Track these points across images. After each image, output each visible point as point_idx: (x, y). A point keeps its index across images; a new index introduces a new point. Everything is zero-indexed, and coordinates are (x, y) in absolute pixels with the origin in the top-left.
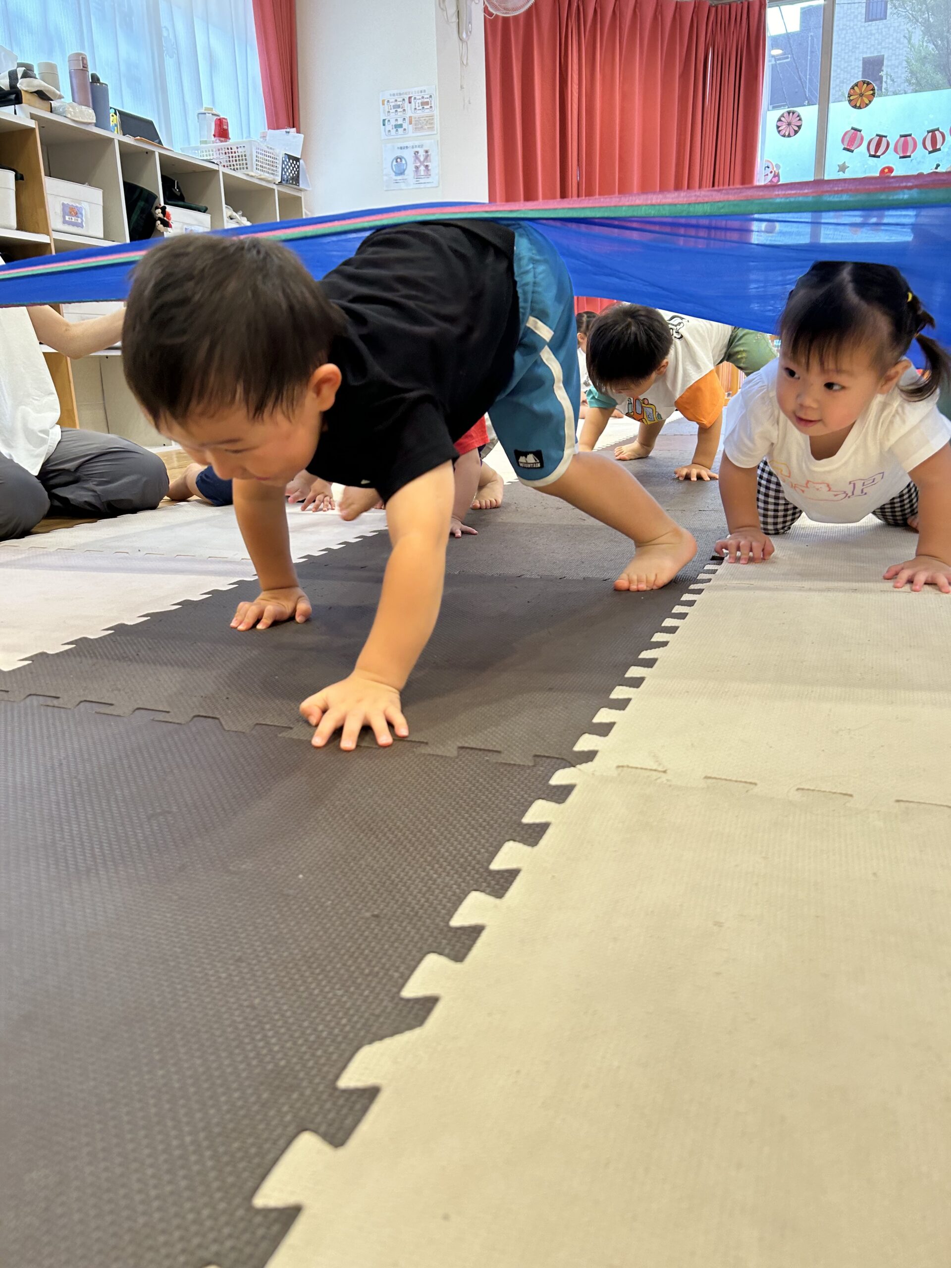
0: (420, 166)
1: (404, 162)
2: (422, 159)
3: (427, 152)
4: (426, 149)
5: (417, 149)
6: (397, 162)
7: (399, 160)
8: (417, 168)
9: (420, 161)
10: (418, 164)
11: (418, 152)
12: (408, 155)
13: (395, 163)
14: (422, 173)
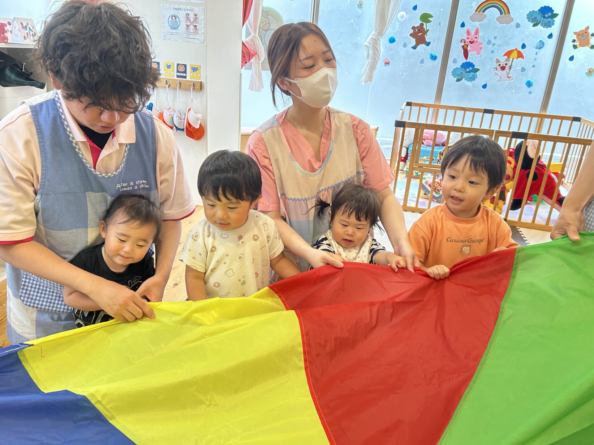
0: (190, 25)
1: (177, 20)
2: (192, 20)
3: (196, 15)
4: (196, 13)
5: (188, 12)
6: (172, 19)
7: (174, 18)
8: (188, 26)
9: (190, 21)
10: (189, 24)
11: (189, 15)
12: (182, 15)
13: (170, 19)
14: (192, 31)
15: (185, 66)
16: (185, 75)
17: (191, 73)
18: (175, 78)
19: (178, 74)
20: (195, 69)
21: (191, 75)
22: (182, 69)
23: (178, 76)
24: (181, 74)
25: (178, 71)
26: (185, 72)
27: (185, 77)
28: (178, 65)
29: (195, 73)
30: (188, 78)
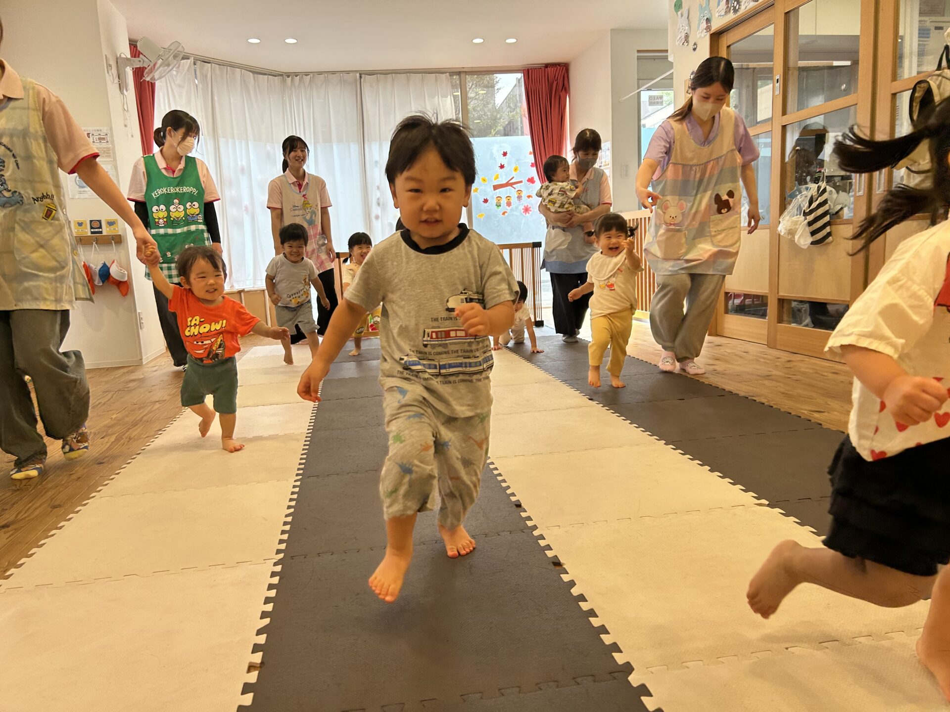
15: (100, 221)
16: (101, 230)
17: (107, 227)
18: (89, 234)
19: (92, 230)
20: (111, 223)
21: (108, 229)
22: (96, 225)
23: (92, 233)
24: (96, 230)
25: (92, 228)
26: (100, 227)
27: (101, 232)
28: (91, 221)
29: (112, 227)
30: (104, 233)
